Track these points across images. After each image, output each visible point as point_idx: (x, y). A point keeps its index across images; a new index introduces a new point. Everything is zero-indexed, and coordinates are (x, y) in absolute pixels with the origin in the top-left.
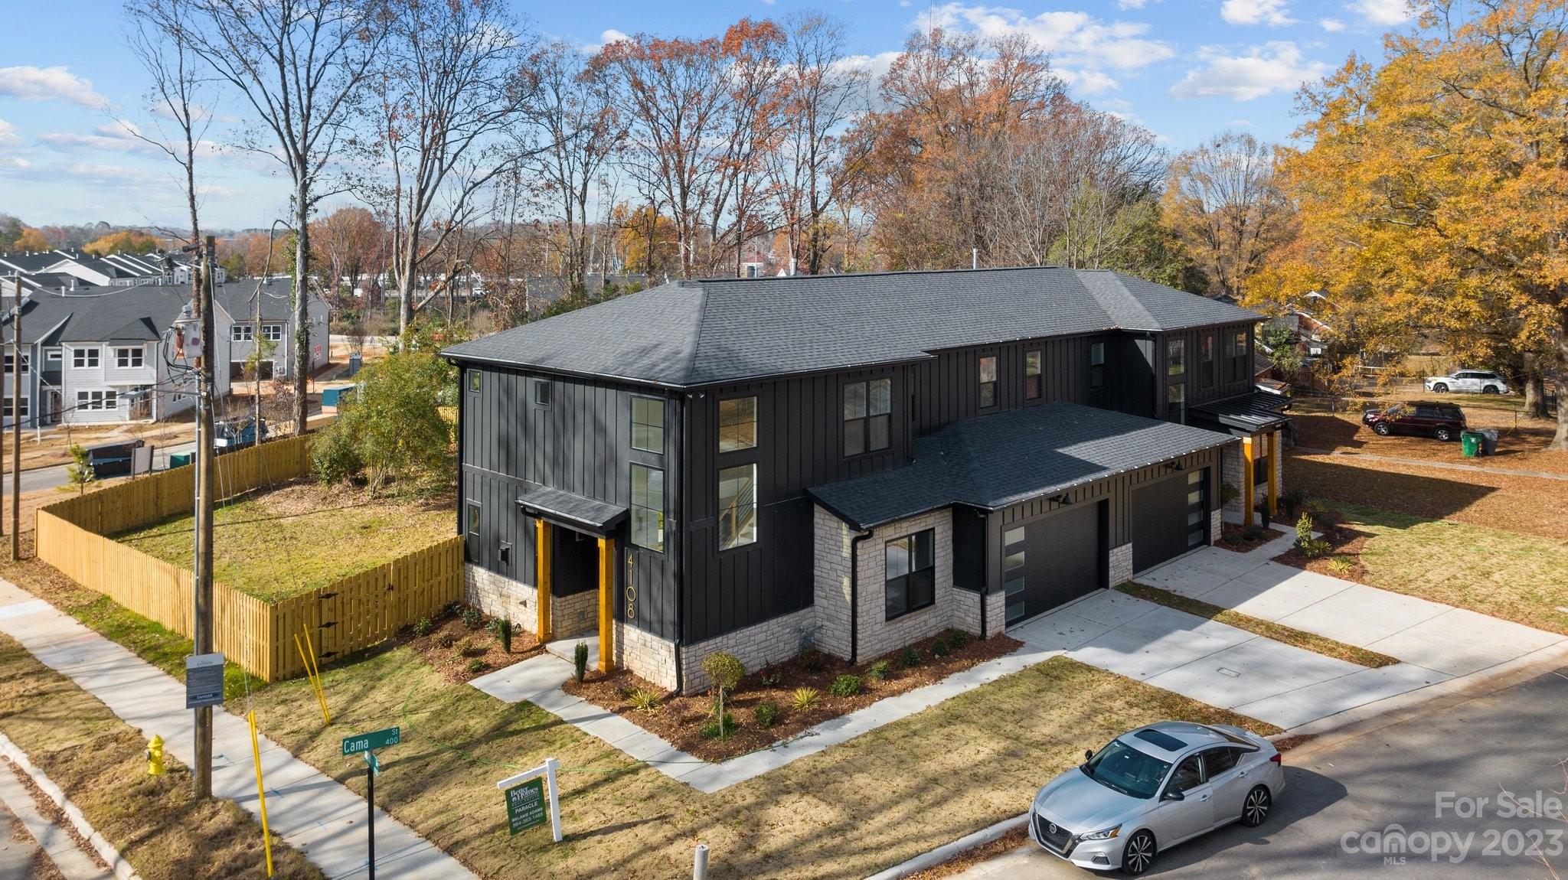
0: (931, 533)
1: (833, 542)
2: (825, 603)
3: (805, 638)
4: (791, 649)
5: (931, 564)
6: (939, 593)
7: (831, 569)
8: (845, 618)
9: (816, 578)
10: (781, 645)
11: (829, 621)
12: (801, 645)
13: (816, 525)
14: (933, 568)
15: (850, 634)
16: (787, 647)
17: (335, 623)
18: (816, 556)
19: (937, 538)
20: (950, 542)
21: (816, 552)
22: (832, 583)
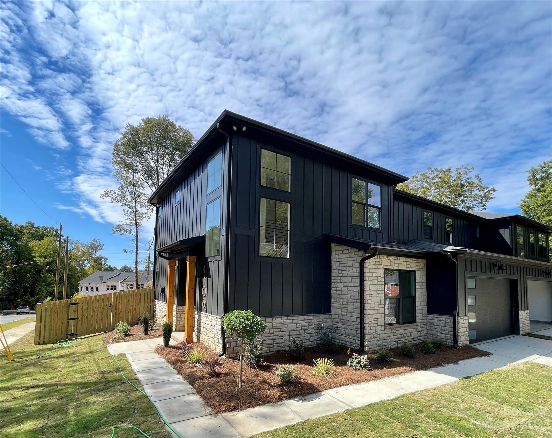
0: (413, 274)
1: (345, 268)
2: (339, 311)
3: (325, 334)
4: (314, 340)
5: (413, 295)
6: (419, 316)
7: (344, 287)
8: (354, 319)
9: (332, 296)
10: (308, 336)
11: (342, 323)
12: (321, 339)
13: (333, 260)
14: (414, 298)
15: (358, 331)
16: (312, 339)
17: (77, 319)
18: (333, 281)
19: (417, 278)
20: (425, 284)
21: (333, 278)
22: (344, 296)
